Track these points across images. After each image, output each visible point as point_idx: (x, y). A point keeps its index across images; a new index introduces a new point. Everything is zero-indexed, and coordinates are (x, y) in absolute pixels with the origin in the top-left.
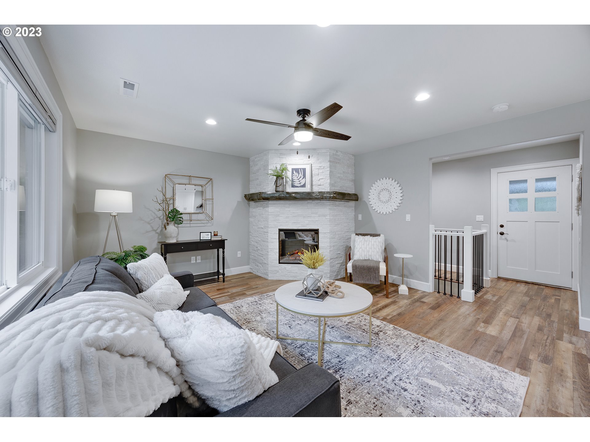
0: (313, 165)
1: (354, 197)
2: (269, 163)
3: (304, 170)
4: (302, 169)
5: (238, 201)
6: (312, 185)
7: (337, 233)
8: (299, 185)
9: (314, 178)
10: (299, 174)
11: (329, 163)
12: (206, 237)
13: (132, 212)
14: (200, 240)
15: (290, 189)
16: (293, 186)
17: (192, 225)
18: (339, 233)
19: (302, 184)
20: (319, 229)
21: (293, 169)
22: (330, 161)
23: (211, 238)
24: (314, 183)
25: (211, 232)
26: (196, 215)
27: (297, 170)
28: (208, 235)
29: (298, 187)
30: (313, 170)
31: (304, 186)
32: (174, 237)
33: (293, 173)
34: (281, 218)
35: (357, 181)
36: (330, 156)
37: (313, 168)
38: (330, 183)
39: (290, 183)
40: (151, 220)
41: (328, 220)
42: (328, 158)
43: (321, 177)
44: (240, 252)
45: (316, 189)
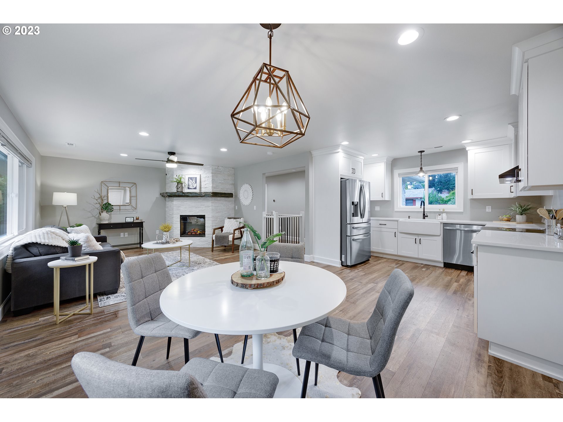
0: (201, 176)
1: (230, 195)
2: (174, 174)
3: (196, 178)
4: (195, 177)
5: (157, 198)
6: (200, 188)
7: (218, 218)
8: (192, 188)
9: (202, 184)
10: (192, 180)
11: (211, 174)
12: (129, 220)
13: (77, 205)
14: (126, 222)
15: (186, 190)
16: (189, 188)
17: (121, 213)
18: (221, 217)
19: (194, 187)
20: (205, 215)
21: (189, 178)
22: (212, 173)
23: (133, 221)
24: (202, 187)
25: (133, 217)
26: (125, 206)
27: (191, 178)
28: (131, 219)
29: (192, 189)
30: (201, 178)
31: (195, 188)
32: (106, 220)
33: (189, 180)
34: (182, 208)
35: (235, 186)
36: (212, 170)
37: (201, 177)
38: (212, 187)
39: (187, 186)
40: (92, 210)
41: (211, 209)
42: (211, 171)
43: (206, 183)
44: (158, 231)
45: (203, 190)
